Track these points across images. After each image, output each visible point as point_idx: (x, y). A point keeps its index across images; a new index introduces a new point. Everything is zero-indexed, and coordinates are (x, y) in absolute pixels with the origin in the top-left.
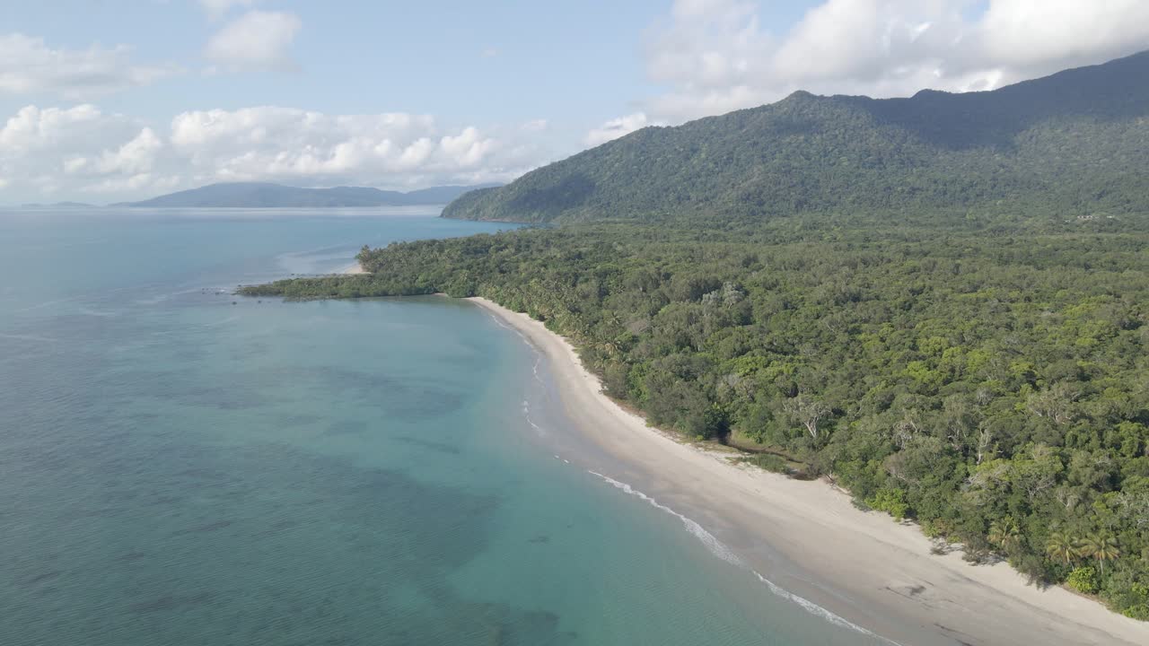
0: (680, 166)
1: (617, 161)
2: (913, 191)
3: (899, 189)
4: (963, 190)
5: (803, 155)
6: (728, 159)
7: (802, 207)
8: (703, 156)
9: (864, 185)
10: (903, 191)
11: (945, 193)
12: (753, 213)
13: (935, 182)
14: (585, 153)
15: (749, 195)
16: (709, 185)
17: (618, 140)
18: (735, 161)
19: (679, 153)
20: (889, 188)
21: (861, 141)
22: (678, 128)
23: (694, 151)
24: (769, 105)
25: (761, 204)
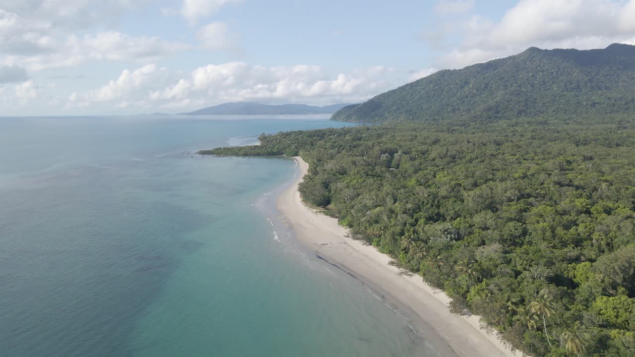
0: (457, 92)
1: (423, 89)
2: (594, 104)
3: (585, 103)
4: (626, 103)
5: (530, 84)
6: (485, 87)
7: (521, 114)
8: (471, 86)
9: (563, 101)
10: (587, 104)
11: (614, 105)
12: (490, 118)
13: (609, 99)
14: (407, 85)
15: (491, 107)
16: (472, 103)
17: (425, 78)
18: (489, 88)
19: (458, 85)
20: (579, 103)
21: (568, 75)
22: (459, 70)
23: (467, 83)
24: (513, 56)
25: (497, 112)
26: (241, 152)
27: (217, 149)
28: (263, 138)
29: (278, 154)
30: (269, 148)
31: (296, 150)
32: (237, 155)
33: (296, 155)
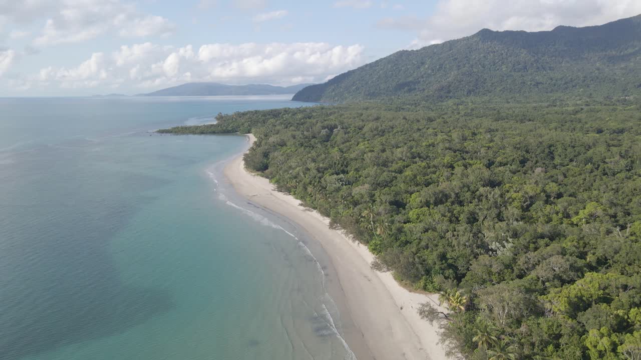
0: (414, 72)
1: (381, 69)
2: (538, 84)
3: (529, 83)
4: (566, 83)
5: (481, 65)
6: (439, 68)
7: (470, 94)
8: (426, 66)
9: (509, 81)
10: (531, 84)
11: (555, 85)
12: (441, 97)
13: (551, 79)
14: (366, 65)
15: (443, 87)
16: (427, 83)
17: (385, 58)
18: (443, 69)
19: (415, 65)
20: (524, 83)
21: (516, 57)
22: (417, 51)
23: (423, 64)
24: (467, 37)
25: (449, 92)
26: (198, 131)
27: (175, 128)
28: (220, 118)
29: (233, 132)
30: (224, 126)
31: (249, 128)
32: (194, 133)
33: (249, 133)
